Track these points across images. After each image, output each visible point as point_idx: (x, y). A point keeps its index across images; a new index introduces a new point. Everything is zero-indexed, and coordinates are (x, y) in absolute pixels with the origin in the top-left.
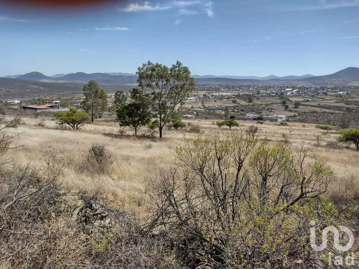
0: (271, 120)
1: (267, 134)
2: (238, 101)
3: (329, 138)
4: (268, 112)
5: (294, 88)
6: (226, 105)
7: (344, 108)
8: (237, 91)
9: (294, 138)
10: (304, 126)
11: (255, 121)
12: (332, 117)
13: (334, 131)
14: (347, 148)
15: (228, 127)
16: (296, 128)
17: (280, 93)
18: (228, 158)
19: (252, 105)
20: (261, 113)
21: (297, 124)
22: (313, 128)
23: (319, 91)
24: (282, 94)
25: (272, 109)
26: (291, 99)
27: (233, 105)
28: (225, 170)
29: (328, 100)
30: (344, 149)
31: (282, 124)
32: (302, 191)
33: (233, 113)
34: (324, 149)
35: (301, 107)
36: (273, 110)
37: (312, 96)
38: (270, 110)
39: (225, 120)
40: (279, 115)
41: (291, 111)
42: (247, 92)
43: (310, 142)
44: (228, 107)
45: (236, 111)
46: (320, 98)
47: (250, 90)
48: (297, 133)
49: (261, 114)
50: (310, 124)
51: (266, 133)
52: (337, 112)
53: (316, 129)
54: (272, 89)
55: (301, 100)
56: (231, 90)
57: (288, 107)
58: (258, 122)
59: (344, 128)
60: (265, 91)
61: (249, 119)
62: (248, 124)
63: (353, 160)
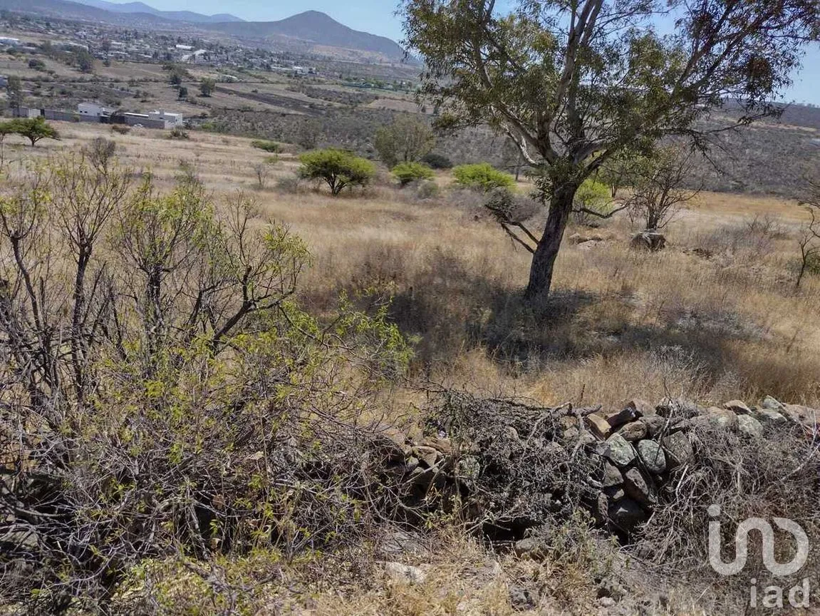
0: (149, 124)
1: (141, 160)
2: (49, 64)
3: (281, 170)
4: (137, 103)
5: (196, 44)
6: (12, 73)
7: (305, 103)
8: (38, 34)
9: (207, 172)
10: (226, 142)
11: (106, 125)
12: (282, 123)
13: (289, 155)
14: (316, 191)
15: (27, 141)
16: (209, 145)
17: (164, 54)
18: (43, 232)
19: (91, 81)
20: (119, 104)
21: (211, 136)
22: (247, 147)
23: (253, 60)
24: (169, 57)
25: (146, 94)
26: (191, 72)
27: (32, 74)
28: (39, 266)
29: (272, 83)
30: (312, 194)
31: (175, 135)
32: (246, 298)
33: (35, 98)
34: (273, 195)
35: (215, 94)
36: (151, 99)
37: (240, 70)
38: (143, 98)
39: (12, 119)
40: (166, 111)
41: (193, 103)
42: (72, 40)
43: (242, 179)
44: (16, 79)
45: (45, 93)
46: (256, 77)
47: (80, 37)
48: (212, 157)
49: (121, 107)
50: (239, 139)
51: (139, 157)
52: (293, 112)
53: (252, 149)
54: (142, 41)
55: (215, 76)
56: (19, 26)
57: (186, 93)
58: (114, 128)
59: (307, 149)
60: (123, 45)
61: (87, 119)
62: (88, 134)
63: (329, 216)
